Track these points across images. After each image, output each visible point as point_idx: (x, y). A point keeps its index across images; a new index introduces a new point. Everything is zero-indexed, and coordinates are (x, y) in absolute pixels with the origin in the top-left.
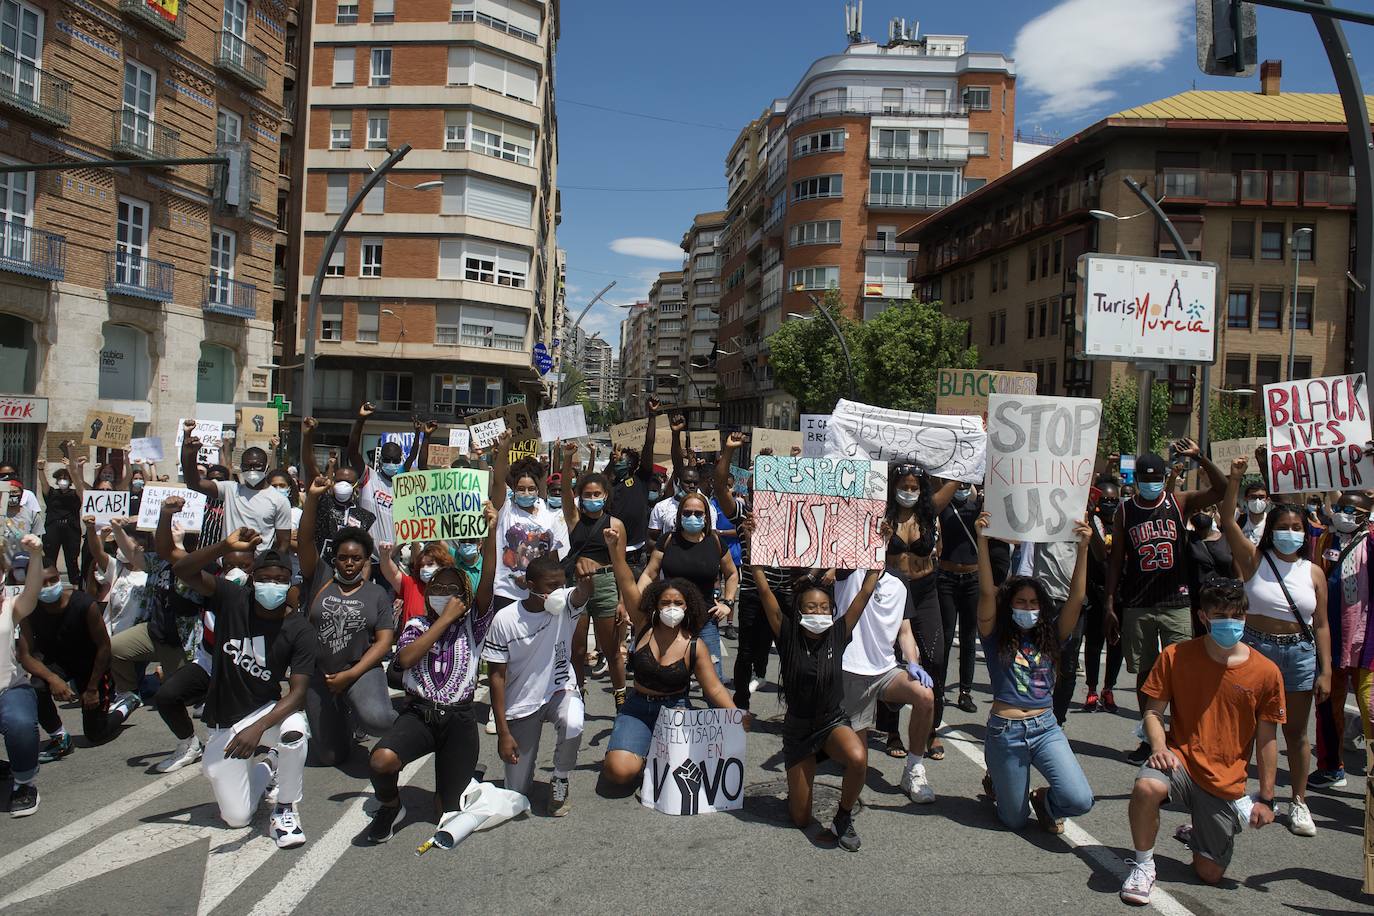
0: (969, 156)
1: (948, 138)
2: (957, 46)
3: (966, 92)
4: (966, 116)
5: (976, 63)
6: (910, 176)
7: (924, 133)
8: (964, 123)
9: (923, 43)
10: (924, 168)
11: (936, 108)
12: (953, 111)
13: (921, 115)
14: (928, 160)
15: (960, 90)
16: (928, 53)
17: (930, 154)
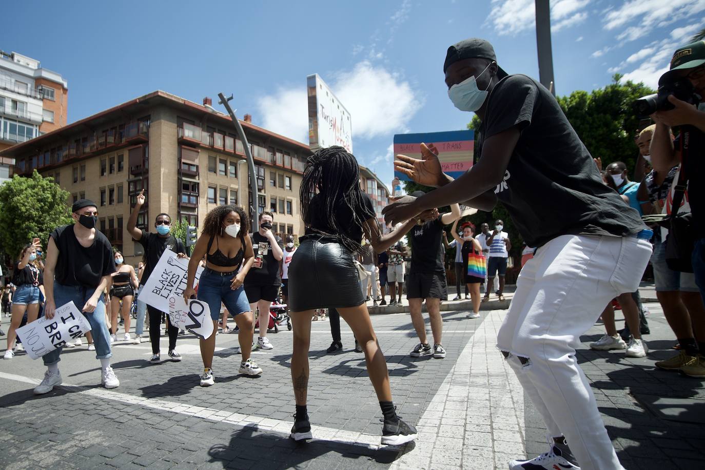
0: (43, 121)
1: (30, 108)
2: (34, 64)
3: (40, 88)
4: (42, 99)
5: (46, 74)
6: (5, 124)
7: (15, 102)
8: (40, 103)
9: (12, 57)
10: (16, 121)
11: (22, 91)
12: (33, 94)
13: (13, 92)
14: (17, 117)
15: (36, 87)
16: (15, 61)
17: (19, 113)
